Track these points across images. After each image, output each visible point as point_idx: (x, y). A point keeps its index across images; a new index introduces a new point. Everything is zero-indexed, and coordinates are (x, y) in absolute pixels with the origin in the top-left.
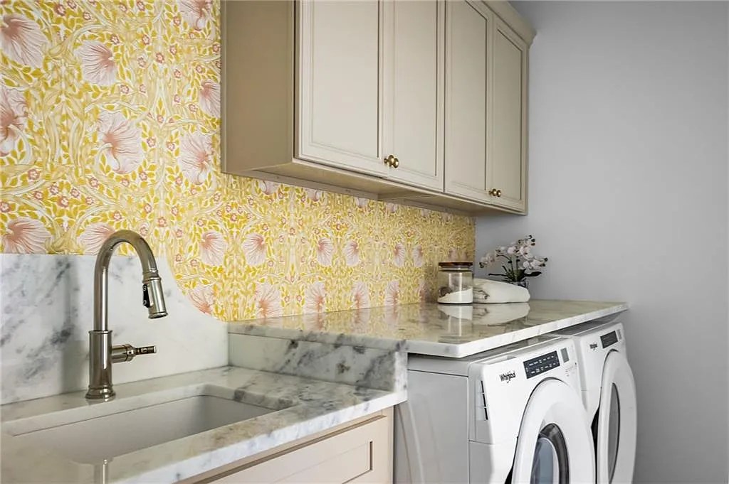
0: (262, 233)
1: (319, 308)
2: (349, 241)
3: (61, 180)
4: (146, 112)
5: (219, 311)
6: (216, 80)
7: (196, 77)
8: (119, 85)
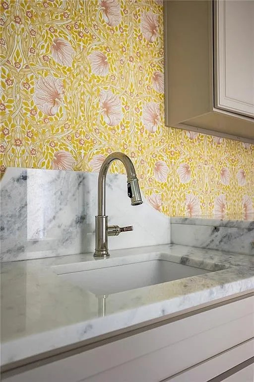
0: (188, 163)
1: (223, 211)
2: (239, 170)
3: (80, 129)
4: (125, 90)
5: (165, 210)
6: (161, 71)
7: (151, 70)
8: (110, 75)
